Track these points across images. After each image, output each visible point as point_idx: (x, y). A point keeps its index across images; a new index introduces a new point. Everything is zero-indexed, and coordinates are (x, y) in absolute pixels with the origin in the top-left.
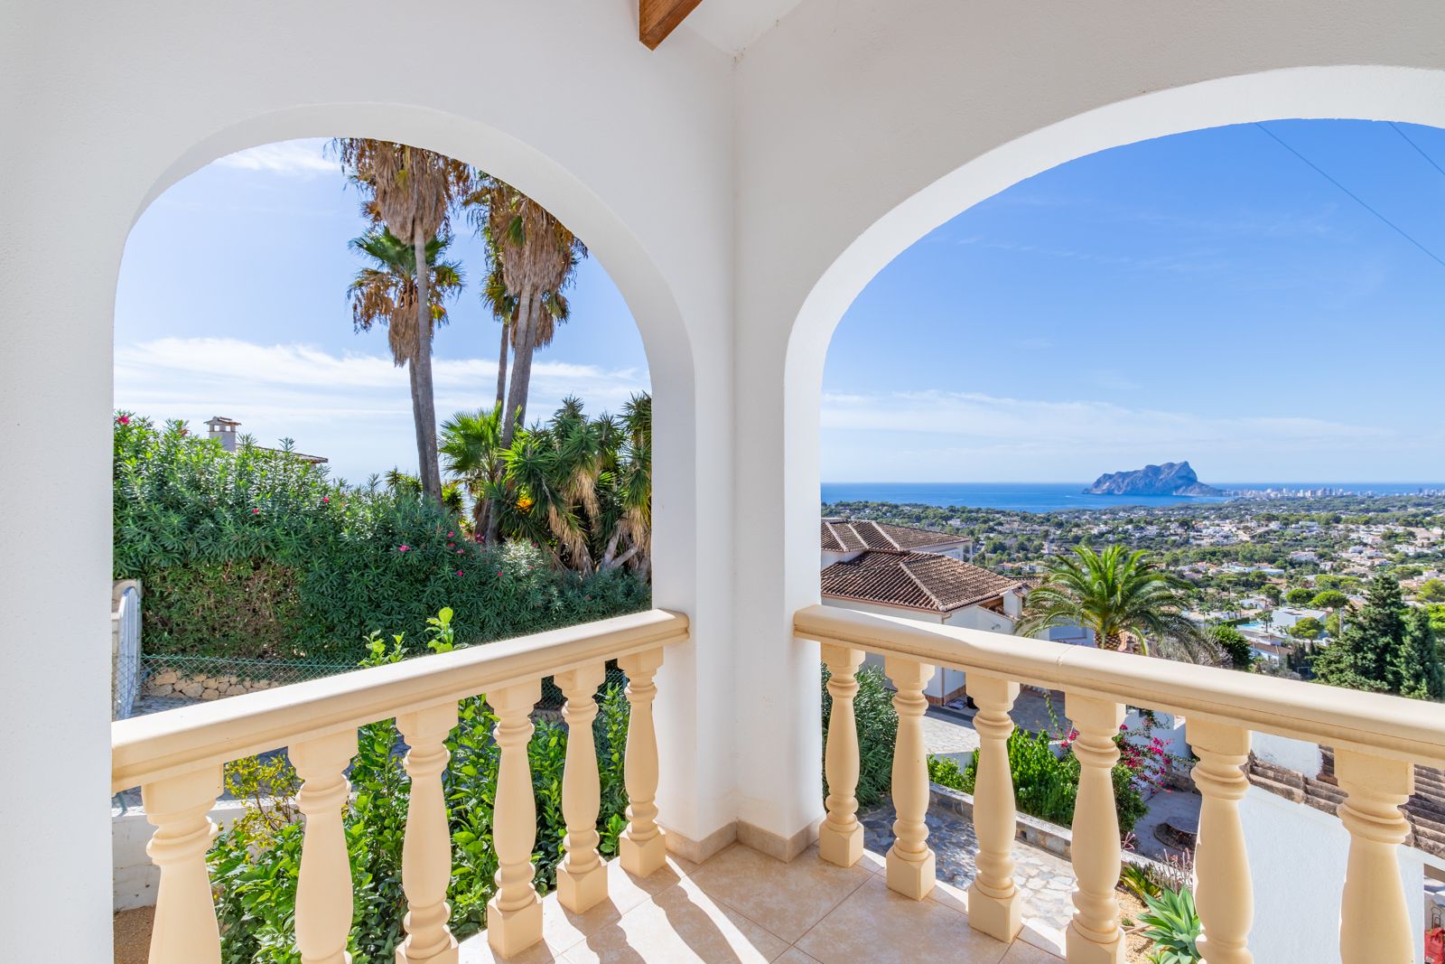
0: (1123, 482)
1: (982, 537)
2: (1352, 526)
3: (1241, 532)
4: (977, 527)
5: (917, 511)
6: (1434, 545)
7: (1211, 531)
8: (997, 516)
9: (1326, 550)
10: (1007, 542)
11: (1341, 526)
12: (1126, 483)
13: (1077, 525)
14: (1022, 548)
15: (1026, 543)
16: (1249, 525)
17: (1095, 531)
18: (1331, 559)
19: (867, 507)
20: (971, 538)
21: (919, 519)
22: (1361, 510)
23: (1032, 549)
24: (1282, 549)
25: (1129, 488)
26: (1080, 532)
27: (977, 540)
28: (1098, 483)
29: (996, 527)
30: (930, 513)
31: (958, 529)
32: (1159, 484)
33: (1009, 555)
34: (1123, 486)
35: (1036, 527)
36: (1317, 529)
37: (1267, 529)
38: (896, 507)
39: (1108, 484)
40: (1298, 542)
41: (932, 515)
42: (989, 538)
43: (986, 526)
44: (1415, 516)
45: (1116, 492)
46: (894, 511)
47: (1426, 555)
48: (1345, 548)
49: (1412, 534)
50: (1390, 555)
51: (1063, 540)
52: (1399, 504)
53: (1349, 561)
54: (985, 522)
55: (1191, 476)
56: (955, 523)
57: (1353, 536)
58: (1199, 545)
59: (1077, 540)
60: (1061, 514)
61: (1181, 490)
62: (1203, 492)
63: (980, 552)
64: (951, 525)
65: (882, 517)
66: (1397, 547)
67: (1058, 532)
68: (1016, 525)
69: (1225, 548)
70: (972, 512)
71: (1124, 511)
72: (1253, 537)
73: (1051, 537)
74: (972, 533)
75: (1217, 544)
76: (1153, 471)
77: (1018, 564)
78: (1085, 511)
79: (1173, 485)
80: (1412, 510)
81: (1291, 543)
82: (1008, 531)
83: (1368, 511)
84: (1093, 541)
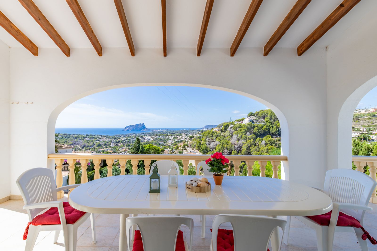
0: (131, 128)
1: (95, 143)
2: (169, 136)
3: (152, 138)
4: (94, 140)
5: (76, 136)
6: (180, 139)
7: (146, 138)
8: (100, 137)
9: (165, 141)
10: (102, 143)
11: (168, 136)
12: (132, 128)
13: (119, 138)
14: (106, 145)
15: (106, 143)
16: (153, 137)
17: (123, 140)
18: (166, 143)
19: (59, 135)
20: (92, 143)
21: (76, 138)
22: (171, 133)
23: (108, 145)
24: (158, 141)
25: (132, 129)
26: (120, 140)
27: (93, 143)
28: (126, 128)
29: (99, 140)
30: (80, 136)
31: (88, 141)
32: (138, 128)
33: (102, 147)
34: (131, 129)
35: (109, 139)
36: (164, 137)
37: (156, 137)
38: (69, 135)
39: (128, 128)
40: (161, 140)
41: (80, 137)
42: (97, 143)
43: (96, 139)
44: (179, 134)
45: (130, 130)
46: (69, 136)
47: (179, 141)
48: (168, 140)
49: (177, 137)
50: (174, 142)
51: (116, 142)
52: (177, 132)
53: (168, 143)
54: (96, 138)
55: (144, 126)
56: (88, 139)
57: (169, 138)
58: (144, 142)
59: (119, 142)
60: (116, 136)
61: (142, 130)
62: (147, 130)
63: (94, 146)
64: (86, 140)
65: (64, 138)
66: (175, 140)
67: (115, 140)
68: (104, 139)
69: (149, 142)
70: (93, 136)
71: (131, 135)
72: (154, 139)
73: (113, 142)
74: (92, 141)
75: (148, 141)
76: (137, 125)
77: (104, 149)
78: (122, 135)
79: (141, 129)
80: (178, 133)
81: (160, 140)
82: (102, 141)
83: (172, 133)
84: (123, 142)
